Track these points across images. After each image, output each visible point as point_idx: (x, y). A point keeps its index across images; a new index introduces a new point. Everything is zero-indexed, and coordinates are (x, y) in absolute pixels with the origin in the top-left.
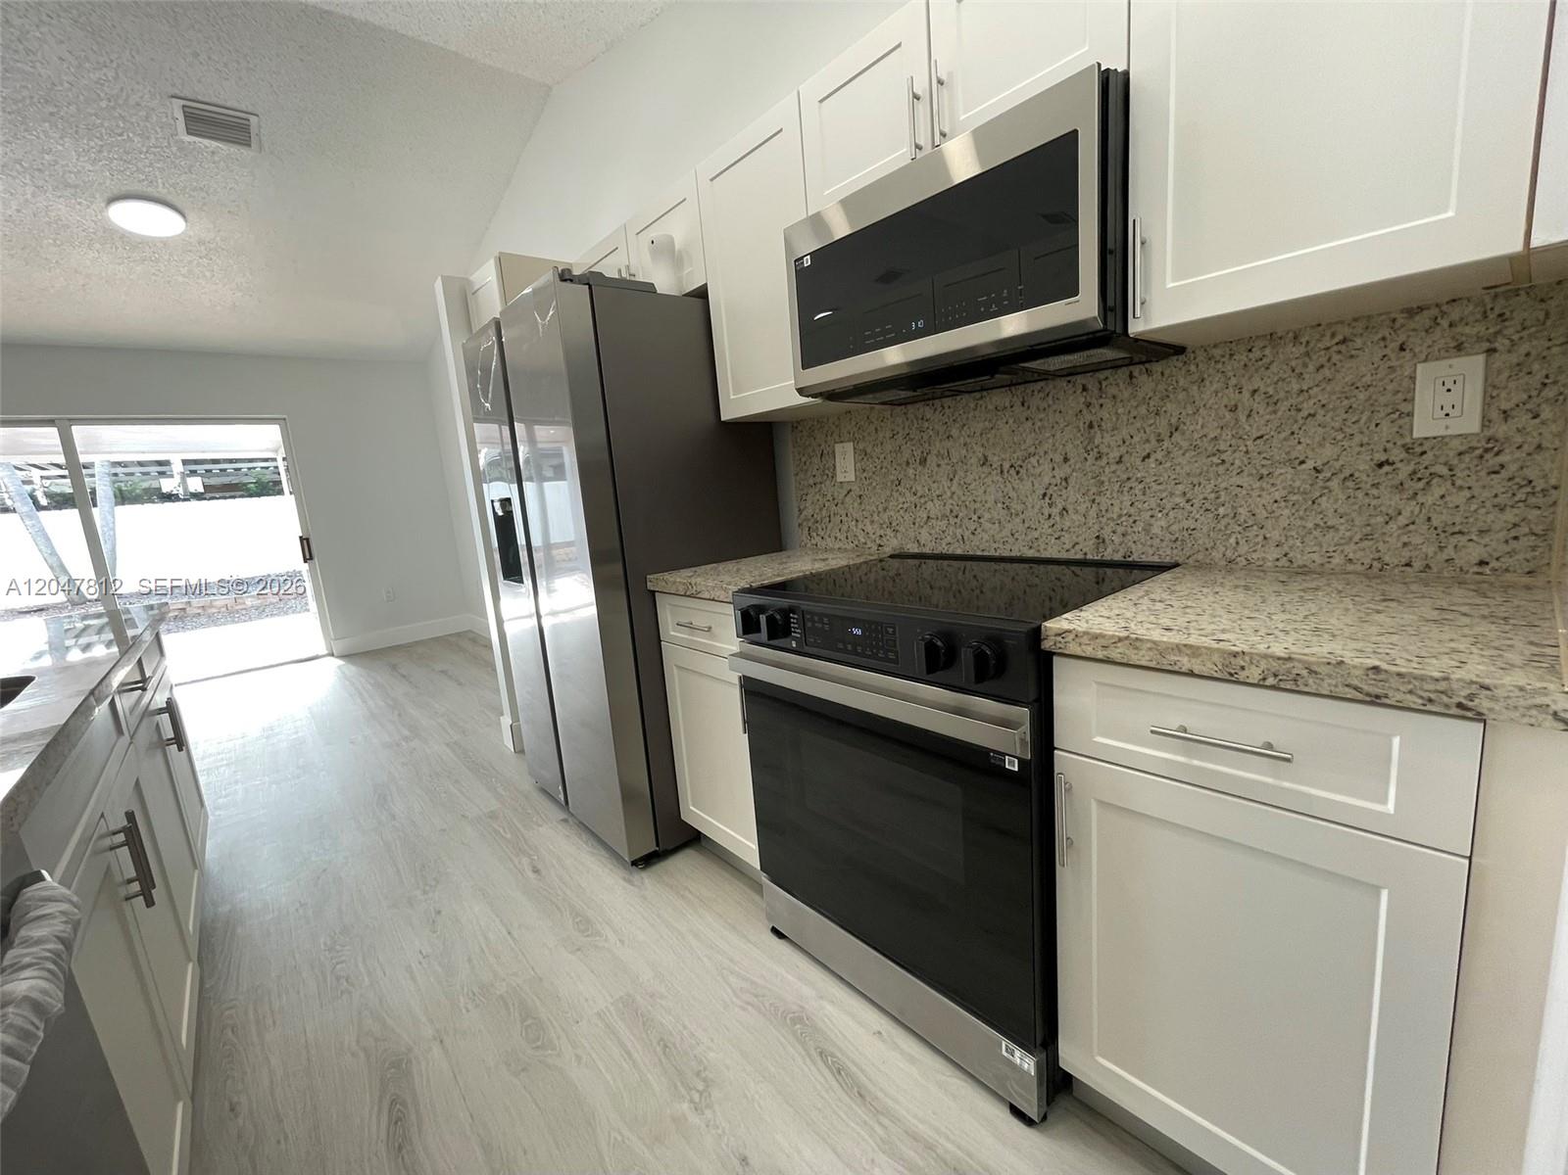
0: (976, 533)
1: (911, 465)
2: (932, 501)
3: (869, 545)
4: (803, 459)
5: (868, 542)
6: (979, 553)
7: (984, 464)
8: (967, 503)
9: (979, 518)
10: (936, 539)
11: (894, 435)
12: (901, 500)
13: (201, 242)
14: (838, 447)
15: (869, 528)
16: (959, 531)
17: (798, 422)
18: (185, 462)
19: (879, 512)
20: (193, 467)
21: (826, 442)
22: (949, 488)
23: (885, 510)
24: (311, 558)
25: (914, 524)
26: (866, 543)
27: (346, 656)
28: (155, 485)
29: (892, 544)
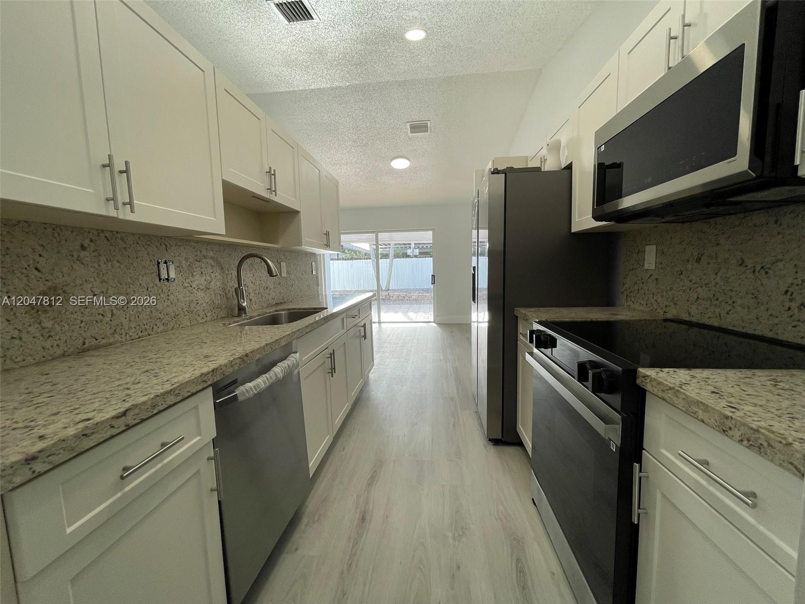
0: (730, 313)
1: (690, 263)
2: (702, 287)
3: (659, 310)
4: (629, 254)
5: (658, 309)
6: (730, 328)
7: (741, 265)
8: (726, 291)
9: (734, 303)
10: (701, 313)
11: (682, 241)
12: (681, 284)
13: (414, 168)
14: (647, 248)
15: (660, 300)
16: (718, 310)
17: (628, 232)
18: (415, 244)
19: (667, 291)
20: (418, 246)
21: (641, 244)
22: (714, 279)
23: (671, 289)
24: (434, 283)
25: (688, 301)
26: (657, 309)
27: (439, 324)
28: (405, 251)
29: (672, 313)
